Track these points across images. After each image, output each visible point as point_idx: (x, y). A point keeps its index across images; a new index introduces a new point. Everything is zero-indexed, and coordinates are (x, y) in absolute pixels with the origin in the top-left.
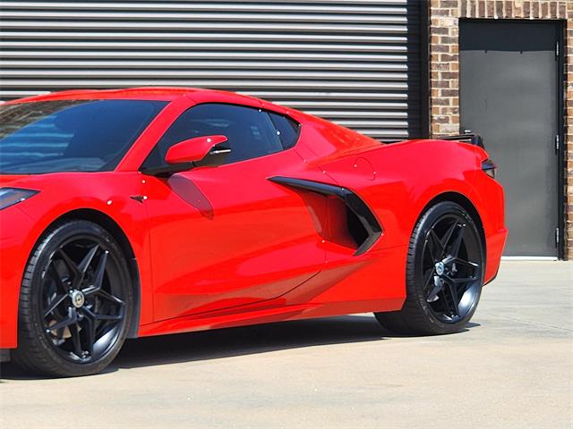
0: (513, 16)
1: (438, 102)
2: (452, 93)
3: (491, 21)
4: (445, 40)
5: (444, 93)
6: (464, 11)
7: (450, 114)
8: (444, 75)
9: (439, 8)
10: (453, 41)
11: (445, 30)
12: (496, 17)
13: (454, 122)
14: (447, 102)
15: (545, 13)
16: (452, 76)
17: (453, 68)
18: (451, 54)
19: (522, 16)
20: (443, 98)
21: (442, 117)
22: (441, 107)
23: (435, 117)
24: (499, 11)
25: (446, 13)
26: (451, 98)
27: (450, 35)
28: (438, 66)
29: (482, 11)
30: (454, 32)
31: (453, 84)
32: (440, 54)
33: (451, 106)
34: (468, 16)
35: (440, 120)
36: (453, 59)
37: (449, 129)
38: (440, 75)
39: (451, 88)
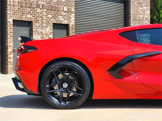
0: (23, 20)
1: (9, 38)
2: (11, 36)
3: (19, 21)
4: (10, 24)
5: (10, 36)
6: (14, 18)
7: (11, 41)
8: (10, 32)
9: (9, 17)
10: (12, 25)
11: (10, 22)
12: (20, 20)
13: (12, 43)
14: (10, 38)
15: (29, 19)
16: (11, 32)
17: (12, 30)
18: (11, 28)
19: (25, 20)
20: (10, 37)
21: (10, 42)
22: (9, 39)
23: (8, 42)
24: (20, 18)
25: (10, 18)
26: (11, 37)
27: (11, 23)
28: (9, 30)
29: (17, 18)
30: (12, 23)
31: (12, 34)
32: (9, 27)
33: (11, 39)
34: (15, 19)
35: (9, 42)
36: (12, 29)
37: (11, 44)
38: (9, 32)
39: (11, 35)
